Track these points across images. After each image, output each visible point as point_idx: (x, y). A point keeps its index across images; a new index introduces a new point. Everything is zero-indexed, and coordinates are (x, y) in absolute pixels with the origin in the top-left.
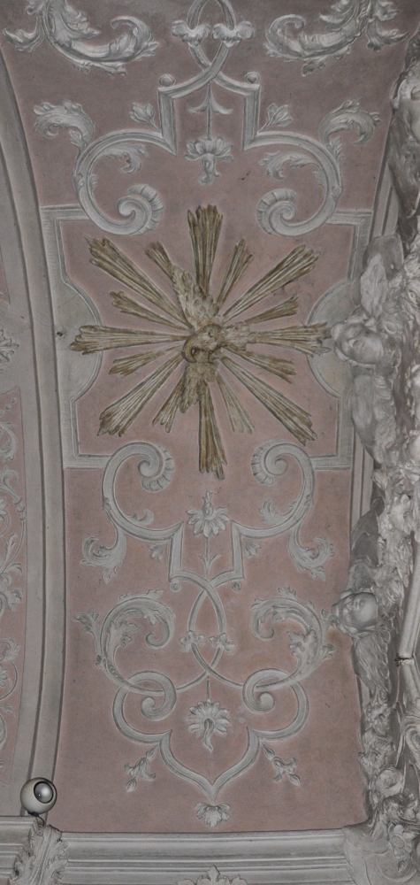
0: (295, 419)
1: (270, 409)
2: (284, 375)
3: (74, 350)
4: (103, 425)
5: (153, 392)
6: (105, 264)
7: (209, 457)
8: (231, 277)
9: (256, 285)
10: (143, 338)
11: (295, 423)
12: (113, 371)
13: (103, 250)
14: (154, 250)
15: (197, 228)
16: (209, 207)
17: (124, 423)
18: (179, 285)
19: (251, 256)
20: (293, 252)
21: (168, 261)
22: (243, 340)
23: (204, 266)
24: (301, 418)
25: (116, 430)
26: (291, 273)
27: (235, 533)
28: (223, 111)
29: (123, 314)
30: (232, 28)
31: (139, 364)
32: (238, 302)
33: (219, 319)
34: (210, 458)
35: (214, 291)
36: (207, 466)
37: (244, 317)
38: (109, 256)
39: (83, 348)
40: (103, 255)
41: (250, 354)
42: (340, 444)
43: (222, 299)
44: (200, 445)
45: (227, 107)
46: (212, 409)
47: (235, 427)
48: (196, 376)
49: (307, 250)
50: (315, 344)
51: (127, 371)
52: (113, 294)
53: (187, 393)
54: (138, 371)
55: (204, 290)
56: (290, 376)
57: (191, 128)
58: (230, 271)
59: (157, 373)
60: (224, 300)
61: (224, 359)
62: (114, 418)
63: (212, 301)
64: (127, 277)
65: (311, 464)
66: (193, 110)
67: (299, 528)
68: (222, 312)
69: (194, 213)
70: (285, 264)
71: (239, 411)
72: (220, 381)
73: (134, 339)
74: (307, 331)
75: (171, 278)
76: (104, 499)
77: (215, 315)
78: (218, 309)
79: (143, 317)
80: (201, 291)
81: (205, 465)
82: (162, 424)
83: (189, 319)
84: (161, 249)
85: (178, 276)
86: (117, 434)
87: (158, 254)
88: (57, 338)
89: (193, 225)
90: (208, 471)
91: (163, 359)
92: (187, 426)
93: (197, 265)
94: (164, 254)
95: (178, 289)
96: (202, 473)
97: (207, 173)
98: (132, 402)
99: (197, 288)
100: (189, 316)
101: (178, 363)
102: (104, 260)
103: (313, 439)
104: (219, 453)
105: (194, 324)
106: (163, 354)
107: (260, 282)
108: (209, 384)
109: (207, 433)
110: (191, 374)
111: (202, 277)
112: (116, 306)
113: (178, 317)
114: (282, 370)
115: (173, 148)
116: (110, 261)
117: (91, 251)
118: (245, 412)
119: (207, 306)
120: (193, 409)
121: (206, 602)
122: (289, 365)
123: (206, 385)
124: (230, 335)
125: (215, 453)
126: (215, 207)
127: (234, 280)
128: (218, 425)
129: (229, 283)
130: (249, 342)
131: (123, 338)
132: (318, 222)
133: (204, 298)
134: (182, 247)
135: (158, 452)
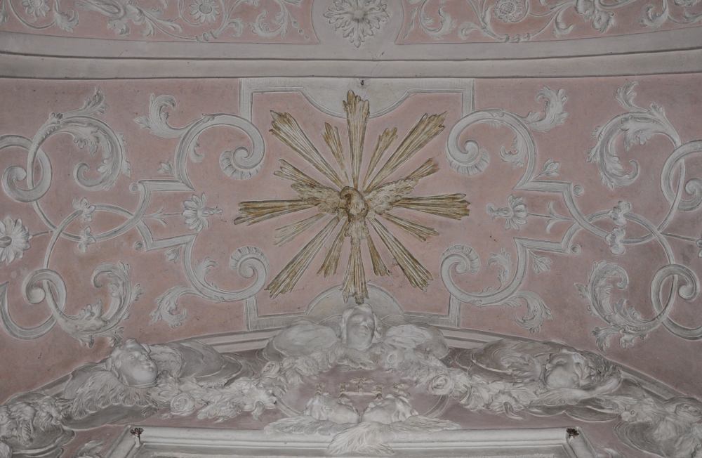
0: (288, 280)
1: (296, 258)
2: (325, 269)
3: (348, 93)
4: (280, 115)
5: (310, 161)
6: (422, 127)
7: (253, 209)
8: (407, 225)
9: (401, 245)
10: (357, 152)
11: (284, 281)
12: (328, 126)
13: (435, 125)
14: (432, 167)
15: (451, 200)
16: (468, 210)
17: (283, 135)
18: (404, 184)
19: (425, 240)
20: (427, 272)
21: (422, 176)
22: (354, 235)
23: (418, 204)
24: (289, 283)
25: (276, 127)
26: (410, 270)
27: (188, 238)
28: (549, 227)
29: (378, 137)
30: (621, 241)
31: (334, 149)
32: (388, 232)
33: (371, 215)
34: (252, 211)
35: (395, 211)
36: (246, 208)
37: (374, 235)
38: (429, 130)
39: (350, 101)
40: (430, 125)
41: (342, 239)
42: (267, 318)
43: (389, 217)
44: (263, 202)
45: (551, 230)
46: (296, 210)
47: (279, 231)
48: (324, 197)
49: (428, 281)
50: (352, 291)
51: (327, 138)
52: (395, 130)
53: (310, 189)
54: (328, 147)
55: (397, 204)
56: (323, 272)
57: (534, 203)
58: (412, 224)
59: (326, 164)
60: (388, 219)
61: (338, 219)
62: (287, 126)
63: (388, 210)
64: (412, 142)
65: (250, 297)
66: (551, 204)
67: (194, 294)
68: (378, 217)
69: (464, 199)
70: (417, 266)
71: (293, 233)
72: (319, 216)
73: (356, 145)
74: (362, 284)
75: (408, 178)
76: (214, 116)
77: (376, 212)
78: (380, 214)
79: (374, 154)
80: (397, 202)
81: (247, 206)
82: (281, 168)
83: (374, 192)
84: (433, 171)
85: (409, 183)
86: (272, 128)
87: (428, 168)
88: (359, 81)
89: (454, 198)
90: (240, 210)
91: (337, 168)
92: (279, 189)
93: (418, 199)
94: (429, 174)
95: (400, 184)
96: (239, 205)
97: (498, 211)
98: (301, 142)
99: (399, 198)
100: (378, 192)
101: (334, 181)
102: (427, 125)
103: (271, 296)
104: (256, 219)
105: (371, 195)
106: (342, 169)
107: (403, 247)
108: (316, 207)
109: (275, 207)
110: (326, 192)
111: (409, 202)
112: (385, 131)
113: (374, 182)
114: (328, 266)
115: (521, 187)
116: (425, 131)
117: (435, 116)
118: (293, 238)
119: (384, 205)
120: (295, 195)
121: (123, 219)
122: (333, 271)
123: (316, 205)
124: (356, 225)
125: (257, 216)
126: (468, 215)
127: (404, 227)
128: (281, 217)
129: (402, 223)
130: (352, 240)
131: (358, 136)
132: (452, 289)
133: (391, 204)
134: (431, 187)
135: (256, 165)
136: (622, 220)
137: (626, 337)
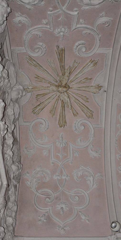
0: (33, 64)
1: (42, 67)
2: (37, 77)
3: (102, 86)
4: (97, 63)
5: (79, 73)
6: (89, 111)
8: (55, 106)
9: (48, 104)
10: (81, 89)
11: (33, 63)
12: (91, 79)
13: (89, 115)
14: (76, 114)
15: (65, 121)
16: (61, 127)
17: (89, 64)
18: (70, 105)
19: (50, 112)
20: (39, 114)
21: (72, 111)
22: (51, 88)
23: (63, 110)
24: (31, 64)
25: (92, 62)
26: (39, 108)
27: (52, 29)
28: (58, 154)
29: (86, 96)
30: (58, 178)
31: (83, 81)
32: (53, 99)
33: (58, 94)
34: (61, 52)
35: (60, 102)
36: (62, 50)
37: (51, 94)
38: (88, 114)
39: (99, 87)
40: (90, 114)
41: (49, 83)
42: (17, 56)
43: (57, 100)
44: (64, 56)
45: (58, 155)
46: (60, 67)
47: (53, 61)
48: (65, 78)
49: (35, 114)
50: (30, 88)
51: (87, 78)
52: (88, 102)
53: (69, 72)
54: (83, 79)
55: (63, 102)
56: (36, 76)
57: (65, 149)
58: (55, 108)
59: (77, 78)
60: (57, 99)
61: (57, 82)
62: (92, 65)
63: (60, 99)
64: (84, 108)
65: (26, 50)
66: (66, 155)
67: (28, 29)
68: (58, 96)
69: (65, 126)
70: (41, 110)
71: (51, 66)
72: (58, 75)
73: (84, 89)
74: (32, 91)
75: (72, 106)
76: (100, 40)
77: (59, 95)
78: (59, 97)
79: (80, 95)
80: (63, 103)
81: (63, 50)
82: (77, 62)
83: (67, 96)
84: (74, 115)
85: (70, 107)
86: (92, 60)
87: (75, 113)
88: (106, 90)
89: (65, 122)
90: (62, 48)
91: (75, 82)
92: (69, 62)
93: (64, 110)
94: (73, 113)
95: (70, 104)
96: (64, 47)
97: (62, 137)
98: (86, 70)
99: (65, 103)
100: (67, 97)
101: (71, 81)
102: (90, 113)
103: (26, 58)
104: (58, 54)
105: (66, 94)
106: (75, 83)
107: (47, 105)
108: (61, 74)
109: (62, 60)
110: (67, 78)
111: (63, 107)
112: (88, 98)
113: (70, 95)
114: (38, 78)
115: (70, 144)
116: (88, 112)
117: (93, 115)
118: (50, 66)
119: (62, 98)
120: (66, 67)
121: (63, 6)
122: (36, 80)
123: (62, 74)
124: (55, 88)
125: (59, 54)
126: (60, 127)
127: (54, 105)
128: (58, 62)
129: (56, 104)
130: (49, 87)
131: (87, 89)
132: (33, 123)
133: (63, 101)
134: (69, 114)
135: (79, 54)
136: (64, 178)
137: (29, 183)
